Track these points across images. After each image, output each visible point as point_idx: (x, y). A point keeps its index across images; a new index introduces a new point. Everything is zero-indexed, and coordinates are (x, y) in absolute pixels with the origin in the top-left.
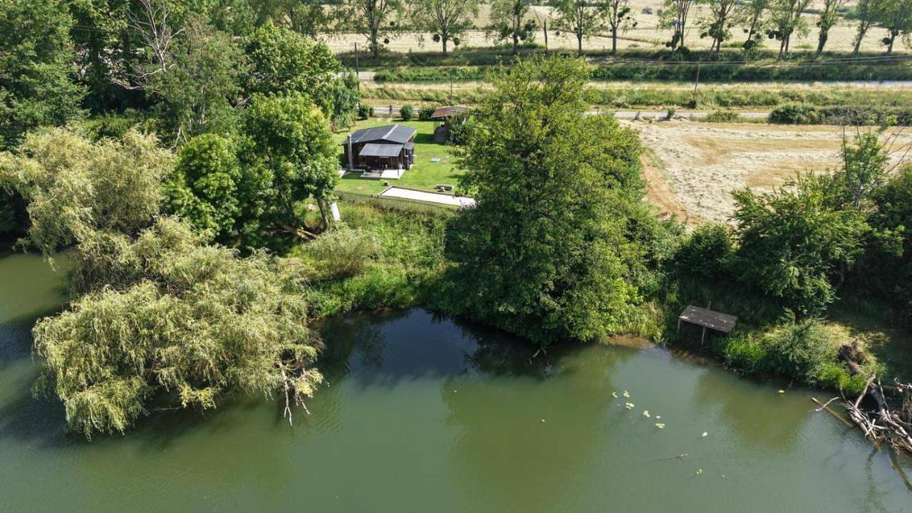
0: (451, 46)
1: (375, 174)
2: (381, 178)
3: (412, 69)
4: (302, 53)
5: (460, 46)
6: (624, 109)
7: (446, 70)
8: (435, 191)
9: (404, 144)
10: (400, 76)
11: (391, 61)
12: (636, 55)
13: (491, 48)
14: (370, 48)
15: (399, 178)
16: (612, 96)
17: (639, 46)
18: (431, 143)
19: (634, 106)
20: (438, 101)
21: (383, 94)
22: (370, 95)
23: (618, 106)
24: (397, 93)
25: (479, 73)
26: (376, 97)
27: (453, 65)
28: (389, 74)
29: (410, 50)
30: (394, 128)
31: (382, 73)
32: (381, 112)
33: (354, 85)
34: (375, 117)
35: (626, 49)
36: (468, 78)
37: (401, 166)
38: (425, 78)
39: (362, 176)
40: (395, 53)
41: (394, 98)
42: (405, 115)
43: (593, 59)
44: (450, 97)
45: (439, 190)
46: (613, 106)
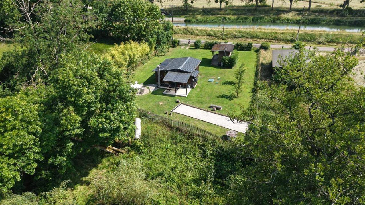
0: (223, 5)
1: (172, 92)
2: (176, 96)
3: (203, 16)
4: (142, 10)
5: (228, 5)
6: (323, 45)
7: (220, 17)
8: (210, 109)
9: (192, 73)
10: (197, 20)
11: (193, 12)
12: (322, 11)
13: (243, 6)
14: (184, 6)
15: (186, 96)
16: (316, 37)
17: (321, 6)
18: (210, 66)
19: (330, 44)
20: (215, 37)
21: (187, 32)
22: (179, 32)
23: (320, 43)
24: (193, 32)
25: (237, 19)
26: (183, 33)
27: (223, 15)
28: (192, 19)
29: (204, 7)
30: (187, 60)
31: (188, 18)
32: (184, 43)
33: (170, 28)
34: (181, 45)
35: (315, 8)
36: (232, 22)
37: (189, 86)
38: (209, 21)
39: (164, 93)
40: (196, 8)
41: (192, 34)
42: (196, 46)
43: (297, 13)
44: (222, 35)
45: (213, 109)
46: (316, 43)
